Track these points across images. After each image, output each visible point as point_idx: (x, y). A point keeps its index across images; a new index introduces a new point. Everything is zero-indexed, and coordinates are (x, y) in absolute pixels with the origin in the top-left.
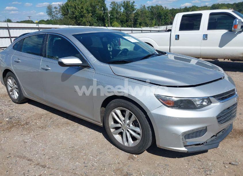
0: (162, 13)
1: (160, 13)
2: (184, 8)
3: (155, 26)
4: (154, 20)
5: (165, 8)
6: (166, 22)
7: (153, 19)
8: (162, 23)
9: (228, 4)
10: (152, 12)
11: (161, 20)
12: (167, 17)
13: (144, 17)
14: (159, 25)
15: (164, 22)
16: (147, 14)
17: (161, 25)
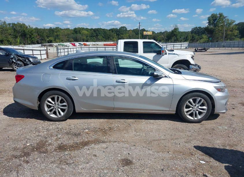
0: (27, 31)
1: (24, 31)
2: (49, 28)
3: (20, 44)
4: (19, 38)
5: (29, 26)
6: (33, 41)
7: (17, 37)
8: (27, 42)
9: (87, 28)
10: (14, 29)
11: (26, 38)
12: (33, 36)
13: (6, 35)
14: (24, 44)
15: (30, 40)
16: (9, 31)
17: (27, 44)
